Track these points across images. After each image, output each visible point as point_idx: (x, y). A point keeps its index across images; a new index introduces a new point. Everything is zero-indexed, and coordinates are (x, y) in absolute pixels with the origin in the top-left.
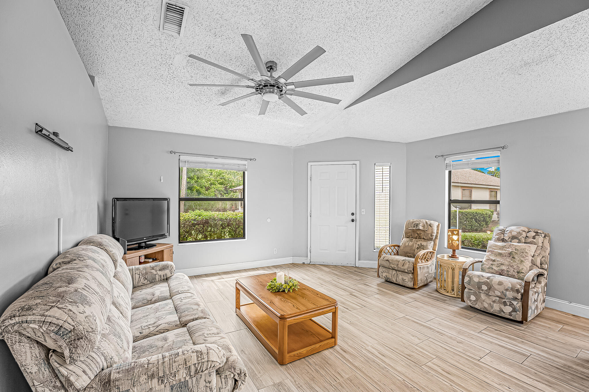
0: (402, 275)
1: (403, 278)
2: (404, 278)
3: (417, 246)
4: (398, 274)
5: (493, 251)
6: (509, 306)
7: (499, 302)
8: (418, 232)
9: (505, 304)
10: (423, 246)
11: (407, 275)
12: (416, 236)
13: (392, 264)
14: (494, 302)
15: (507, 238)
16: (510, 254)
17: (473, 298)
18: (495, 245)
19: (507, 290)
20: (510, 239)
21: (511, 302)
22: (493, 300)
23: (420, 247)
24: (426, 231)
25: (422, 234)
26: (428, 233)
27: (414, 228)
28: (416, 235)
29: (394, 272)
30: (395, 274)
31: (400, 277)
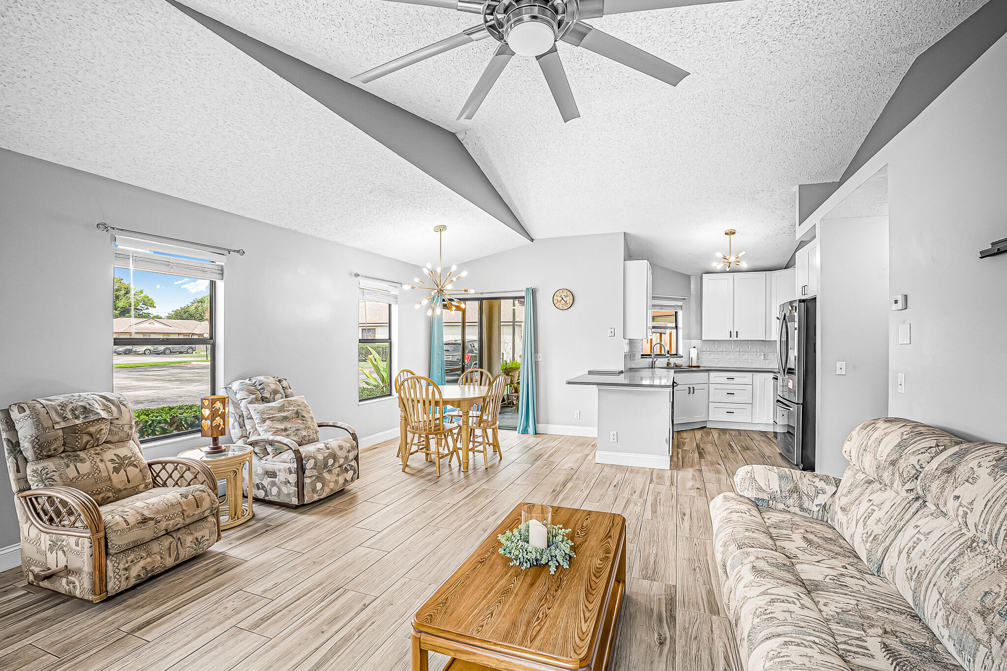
0: (192, 534)
1: (197, 539)
2: (198, 535)
3: (111, 466)
4: (179, 539)
5: (273, 417)
6: (351, 470)
7: (342, 472)
8: (92, 429)
9: (346, 470)
10: (125, 458)
11: (204, 524)
12: (85, 441)
13: (168, 520)
14: (338, 475)
15: (268, 396)
16: (297, 413)
17: (319, 486)
18: (269, 407)
19: (349, 451)
20: (272, 396)
21: (349, 465)
22: (337, 473)
23: (121, 465)
24: (115, 422)
25: (104, 431)
26: (120, 423)
27: (77, 422)
28: (86, 438)
29: (167, 542)
30: (171, 543)
31: (189, 539)
